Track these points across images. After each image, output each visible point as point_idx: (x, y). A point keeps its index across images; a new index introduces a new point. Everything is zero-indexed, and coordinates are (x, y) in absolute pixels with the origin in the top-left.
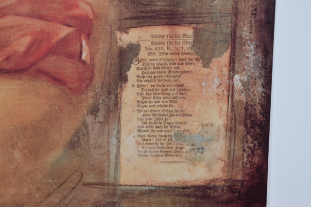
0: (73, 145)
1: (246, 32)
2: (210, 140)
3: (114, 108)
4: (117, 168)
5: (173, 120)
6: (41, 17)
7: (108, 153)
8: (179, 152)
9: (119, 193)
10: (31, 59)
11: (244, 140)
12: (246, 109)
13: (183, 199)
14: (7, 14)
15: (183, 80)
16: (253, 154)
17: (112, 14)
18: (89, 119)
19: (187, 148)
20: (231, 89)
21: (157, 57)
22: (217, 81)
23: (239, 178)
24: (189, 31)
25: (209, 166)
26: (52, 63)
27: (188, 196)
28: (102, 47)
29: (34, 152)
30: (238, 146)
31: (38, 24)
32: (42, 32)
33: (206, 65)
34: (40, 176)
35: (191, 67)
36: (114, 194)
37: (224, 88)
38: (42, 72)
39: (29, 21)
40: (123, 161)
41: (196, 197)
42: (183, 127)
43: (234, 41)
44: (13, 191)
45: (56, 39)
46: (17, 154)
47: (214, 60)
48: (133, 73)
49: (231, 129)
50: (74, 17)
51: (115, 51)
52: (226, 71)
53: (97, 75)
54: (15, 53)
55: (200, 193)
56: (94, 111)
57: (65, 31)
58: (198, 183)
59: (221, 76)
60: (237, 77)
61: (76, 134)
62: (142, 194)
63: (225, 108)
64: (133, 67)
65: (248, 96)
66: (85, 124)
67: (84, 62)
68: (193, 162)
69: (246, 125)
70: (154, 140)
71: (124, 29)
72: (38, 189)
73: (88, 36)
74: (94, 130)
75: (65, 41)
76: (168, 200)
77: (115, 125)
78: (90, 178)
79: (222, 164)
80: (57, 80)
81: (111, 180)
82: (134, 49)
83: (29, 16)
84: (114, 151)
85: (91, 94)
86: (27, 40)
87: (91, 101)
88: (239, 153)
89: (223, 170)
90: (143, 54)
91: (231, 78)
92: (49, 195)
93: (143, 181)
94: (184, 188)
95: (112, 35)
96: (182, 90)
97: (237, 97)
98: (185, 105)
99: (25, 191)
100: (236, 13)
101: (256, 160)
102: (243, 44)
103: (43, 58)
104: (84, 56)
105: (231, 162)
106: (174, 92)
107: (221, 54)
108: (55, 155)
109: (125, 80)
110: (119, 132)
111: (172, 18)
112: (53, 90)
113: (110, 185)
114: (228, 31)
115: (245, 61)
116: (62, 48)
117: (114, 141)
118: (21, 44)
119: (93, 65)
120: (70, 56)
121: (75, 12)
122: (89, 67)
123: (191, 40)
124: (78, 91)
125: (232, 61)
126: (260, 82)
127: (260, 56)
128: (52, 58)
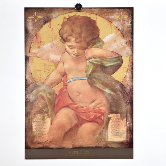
0: (100, 134)
1: (129, 115)
2: (123, 133)
3: (107, 128)
4: (107, 138)
5: (117, 130)
6: (96, 113)
7: (106, 136)
8: (118, 135)
9: (108, 143)
10: (94, 119)
11: (129, 134)
12: (129, 128)
13: (119, 144)
14: (90, 112)
15: (119, 123)
16: (131, 136)
17: (107, 112)
18: (103, 129)
19: (119, 135)
20: (127, 124)
21: (114, 119)
22: (124, 123)
23: (129, 140)
24: (120, 115)
25: (123, 138)
26: (97, 120)
27: (120, 143)
28: (105, 117)
29: (94, 135)
30: (128, 135)
31: (95, 114)
32: (96, 115)
33: (122, 120)
34: (94, 139)
35: (120, 121)
36: (107, 143)
37: (125, 124)
38: (95, 121)
39: (94, 113)
40: (109, 137)
41: (121, 144)
42: (119, 131)
43: (127, 116)
44: (90, 142)
45: (98, 116)
46: (91, 136)
47: (124, 120)
48: (110, 122)
49: (127, 131)
50: (101, 113)
51: (107, 118)
52: (126, 121)
53: (104, 122)
54: (91, 118)
55: (122, 143)
56: (104, 128)
57: (99, 115)
58: (121, 141)
59: (125, 122)
60: (127, 122)
61: (101, 132)
62: (112, 143)
63: (126, 128)
64: (110, 121)
65: (129, 126)
66: (102, 130)
67: (102, 120)
68: (121, 137)
69: (129, 131)
70: (114, 133)
71: (109, 114)
72: (94, 142)
73: (103, 116)
74: (104, 131)
75: (99, 116)
76: (116, 144)
77: (107, 131)
78: (103, 140)
79: (125, 138)
80: (98, 123)
81: (106, 140)
82: (110, 118)
83: (94, 112)
84: (107, 135)
85: (103, 125)
86: (93, 116)
87: (103, 126)
88: (128, 136)
89: (126, 139)
90: (112, 119)
91: (127, 123)
92: (96, 143)
93: (112, 141)
94: (119, 142)
95: (107, 115)
96: (118, 125)
97: (128, 126)
98: (119, 127)
99: (92, 142)
100: (127, 112)
101: (131, 137)
102: (128, 117)
103: (96, 119)
104: (102, 119)
105: (127, 138)
106: (117, 125)
107: (125, 119)
108: (97, 136)
109: (109, 123)
110: (108, 132)
111: (117, 113)
112: (97, 125)
113: (106, 141)
114: (126, 115)
115: (129, 120)
116: (99, 118)
117: (107, 133)
118: (92, 117)
119: (104, 120)
120: (100, 119)
121: (101, 112)
122: (103, 121)
123: (120, 116)
124: (101, 125)
125: (127, 120)
126: (131, 123)
127: (131, 119)
128: (97, 119)
